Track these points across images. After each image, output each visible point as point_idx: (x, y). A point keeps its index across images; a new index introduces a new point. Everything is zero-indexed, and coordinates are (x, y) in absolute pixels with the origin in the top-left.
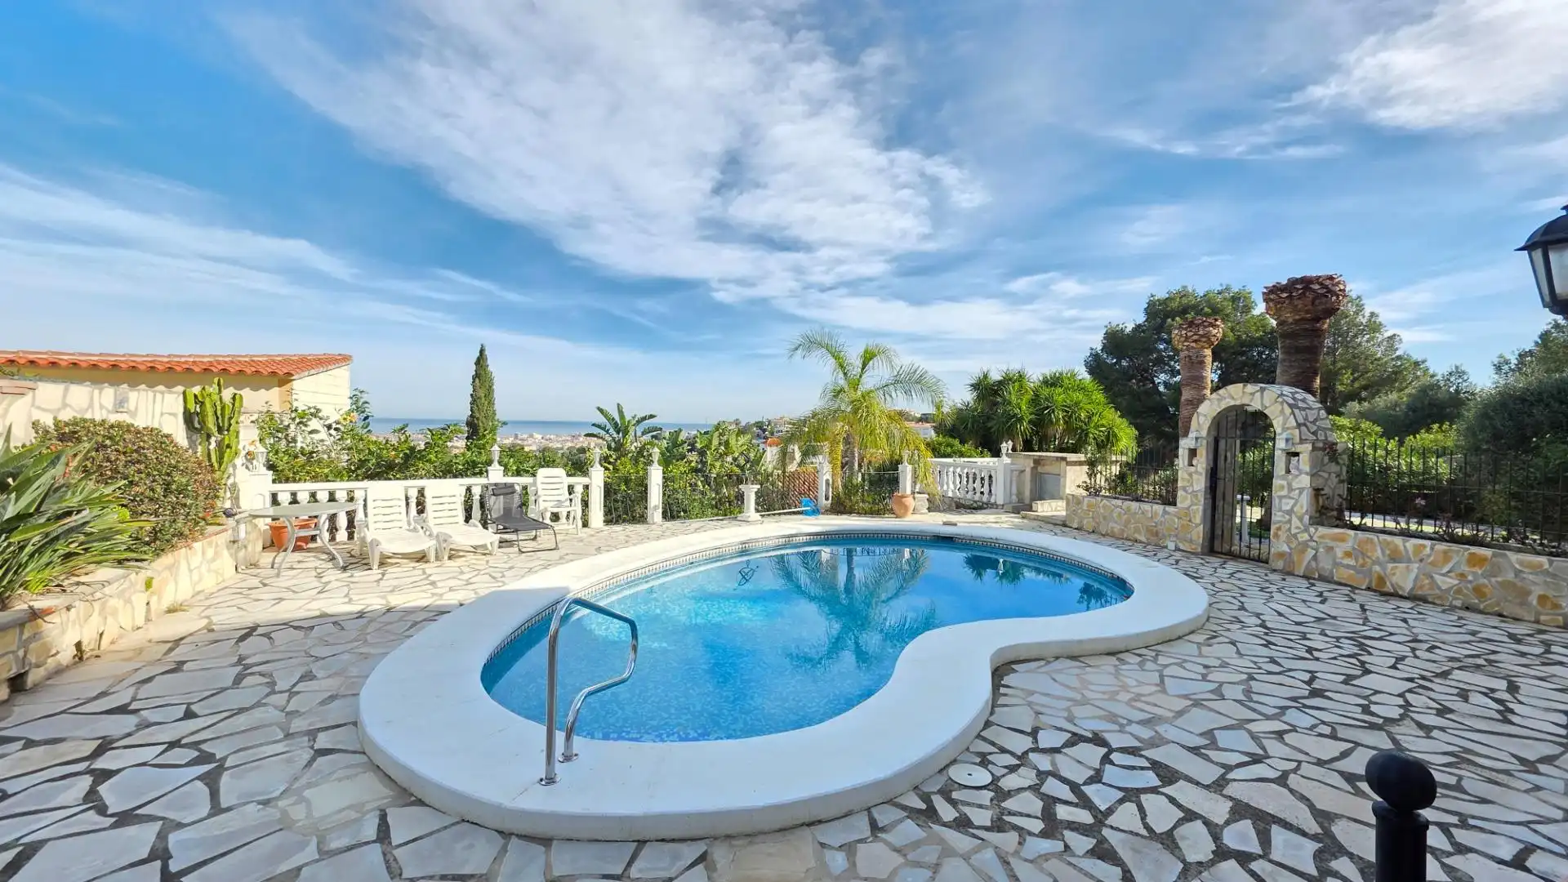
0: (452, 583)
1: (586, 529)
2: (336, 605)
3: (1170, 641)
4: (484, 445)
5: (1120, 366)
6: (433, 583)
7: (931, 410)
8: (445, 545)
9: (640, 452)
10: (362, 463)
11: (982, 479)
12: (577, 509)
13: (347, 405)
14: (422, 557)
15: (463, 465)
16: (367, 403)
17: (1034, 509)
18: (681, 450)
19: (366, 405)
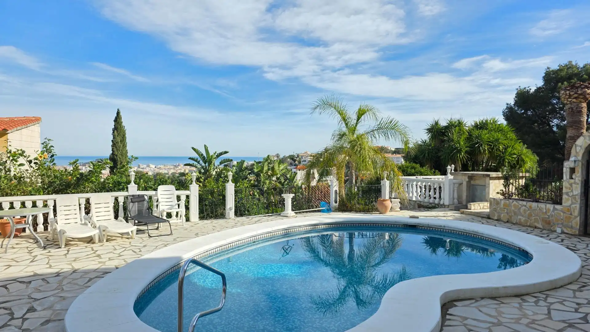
0: (111, 255)
1: (188, 223)
2: (41, 268)
3: (555, 288)
4: (124, 172)
5: (527, 114)
6: (99, 256)
7: (400, 146)
8: (104, 233)
9: (219, 175)
10: (51, 184)
11: (435, 189)
12: (183, 210)
13: (40, 148)
14: (90, 240)
15: (113, 184)
16: (52, 146)
17: (469, 207)
18: (244, 173)
19: (52, 148)
